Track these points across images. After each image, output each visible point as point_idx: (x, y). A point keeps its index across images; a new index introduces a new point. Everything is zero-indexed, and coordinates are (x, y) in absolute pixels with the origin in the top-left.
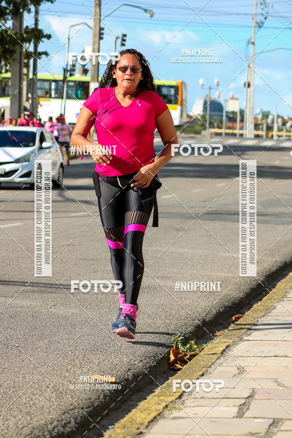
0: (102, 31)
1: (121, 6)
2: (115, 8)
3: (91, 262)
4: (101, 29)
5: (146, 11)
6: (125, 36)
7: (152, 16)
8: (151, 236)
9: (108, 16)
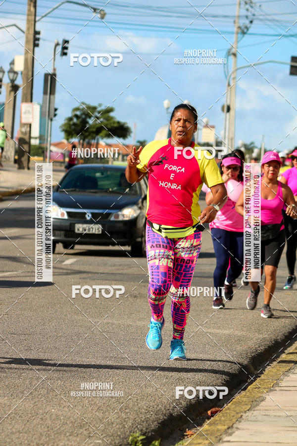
0: (37, 36)
1: (63, 3)
2: (55, 7)
3: (22, 337)
4: (37, 33)
5: (95, 10)
6: (66, 42)
7: (102, 18)
8: (101, 304)
9: (46, 16)
